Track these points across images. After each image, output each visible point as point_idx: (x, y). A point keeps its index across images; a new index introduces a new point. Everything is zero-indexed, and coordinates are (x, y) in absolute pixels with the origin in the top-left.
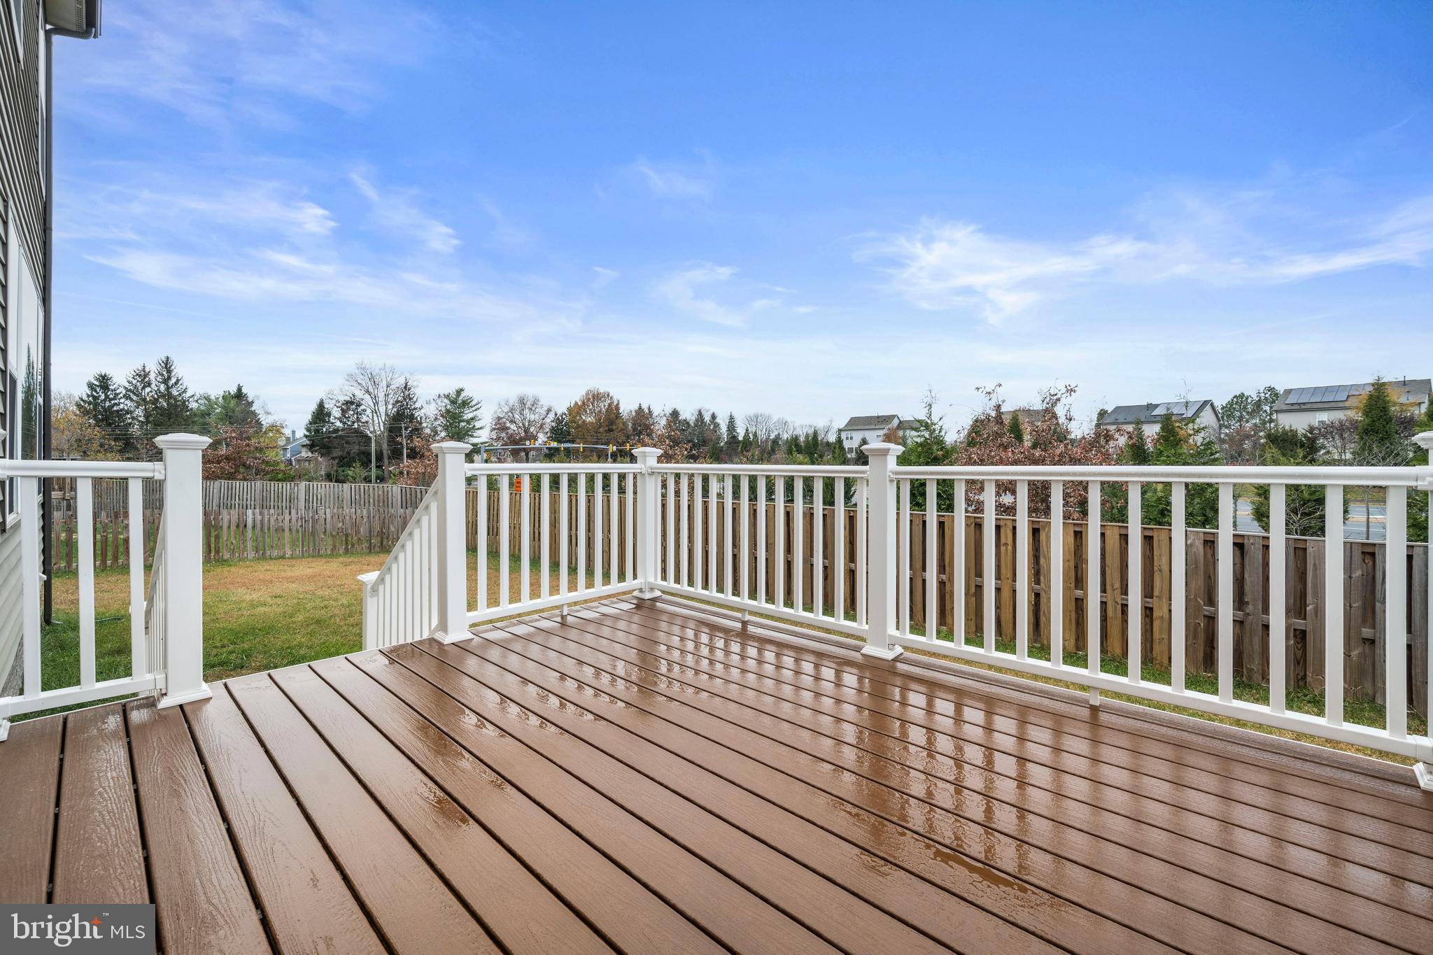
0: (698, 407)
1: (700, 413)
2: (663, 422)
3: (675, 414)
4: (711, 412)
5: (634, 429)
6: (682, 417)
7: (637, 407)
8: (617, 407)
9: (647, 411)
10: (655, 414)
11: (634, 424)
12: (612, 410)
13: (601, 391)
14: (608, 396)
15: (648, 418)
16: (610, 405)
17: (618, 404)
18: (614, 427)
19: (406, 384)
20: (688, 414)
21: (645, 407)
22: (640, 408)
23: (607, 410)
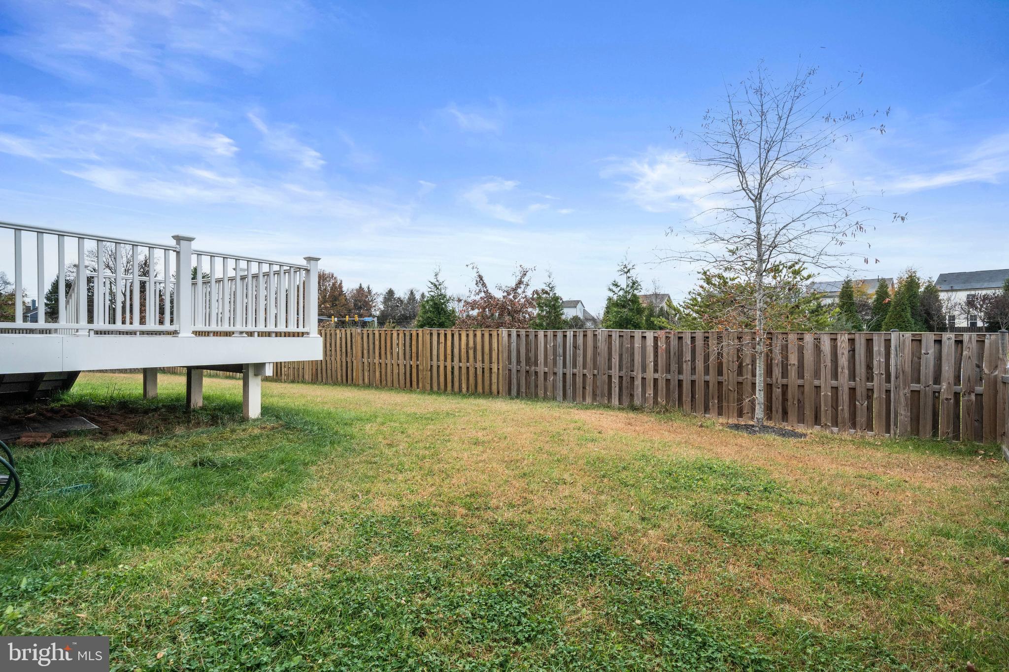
0: (410, 287)
1: (412, 293)
2: (381, 299)
3: (391, 293)
4: (421, 293)
5: (355, 305)
6: (396, 296)
7: (358, 287)
8: (341, 287)
9: (366, 290)
10: (373, 292)
11: (355, 301)
12: (336, 288)
13: (327, 272)
14: (333, 276)
15: (367, 296)
16: (334, 284)
17: (341, 284)
18: (337, 302)
19: (146, 261)
20: (401, 293)
21: (365, 287)
22: (361, 287)
23: (332, 289)
